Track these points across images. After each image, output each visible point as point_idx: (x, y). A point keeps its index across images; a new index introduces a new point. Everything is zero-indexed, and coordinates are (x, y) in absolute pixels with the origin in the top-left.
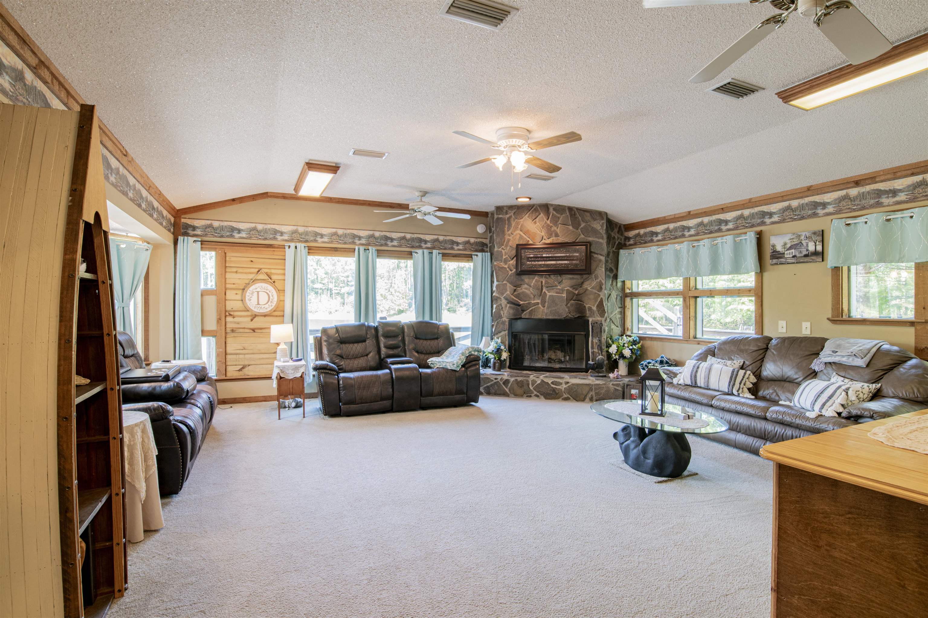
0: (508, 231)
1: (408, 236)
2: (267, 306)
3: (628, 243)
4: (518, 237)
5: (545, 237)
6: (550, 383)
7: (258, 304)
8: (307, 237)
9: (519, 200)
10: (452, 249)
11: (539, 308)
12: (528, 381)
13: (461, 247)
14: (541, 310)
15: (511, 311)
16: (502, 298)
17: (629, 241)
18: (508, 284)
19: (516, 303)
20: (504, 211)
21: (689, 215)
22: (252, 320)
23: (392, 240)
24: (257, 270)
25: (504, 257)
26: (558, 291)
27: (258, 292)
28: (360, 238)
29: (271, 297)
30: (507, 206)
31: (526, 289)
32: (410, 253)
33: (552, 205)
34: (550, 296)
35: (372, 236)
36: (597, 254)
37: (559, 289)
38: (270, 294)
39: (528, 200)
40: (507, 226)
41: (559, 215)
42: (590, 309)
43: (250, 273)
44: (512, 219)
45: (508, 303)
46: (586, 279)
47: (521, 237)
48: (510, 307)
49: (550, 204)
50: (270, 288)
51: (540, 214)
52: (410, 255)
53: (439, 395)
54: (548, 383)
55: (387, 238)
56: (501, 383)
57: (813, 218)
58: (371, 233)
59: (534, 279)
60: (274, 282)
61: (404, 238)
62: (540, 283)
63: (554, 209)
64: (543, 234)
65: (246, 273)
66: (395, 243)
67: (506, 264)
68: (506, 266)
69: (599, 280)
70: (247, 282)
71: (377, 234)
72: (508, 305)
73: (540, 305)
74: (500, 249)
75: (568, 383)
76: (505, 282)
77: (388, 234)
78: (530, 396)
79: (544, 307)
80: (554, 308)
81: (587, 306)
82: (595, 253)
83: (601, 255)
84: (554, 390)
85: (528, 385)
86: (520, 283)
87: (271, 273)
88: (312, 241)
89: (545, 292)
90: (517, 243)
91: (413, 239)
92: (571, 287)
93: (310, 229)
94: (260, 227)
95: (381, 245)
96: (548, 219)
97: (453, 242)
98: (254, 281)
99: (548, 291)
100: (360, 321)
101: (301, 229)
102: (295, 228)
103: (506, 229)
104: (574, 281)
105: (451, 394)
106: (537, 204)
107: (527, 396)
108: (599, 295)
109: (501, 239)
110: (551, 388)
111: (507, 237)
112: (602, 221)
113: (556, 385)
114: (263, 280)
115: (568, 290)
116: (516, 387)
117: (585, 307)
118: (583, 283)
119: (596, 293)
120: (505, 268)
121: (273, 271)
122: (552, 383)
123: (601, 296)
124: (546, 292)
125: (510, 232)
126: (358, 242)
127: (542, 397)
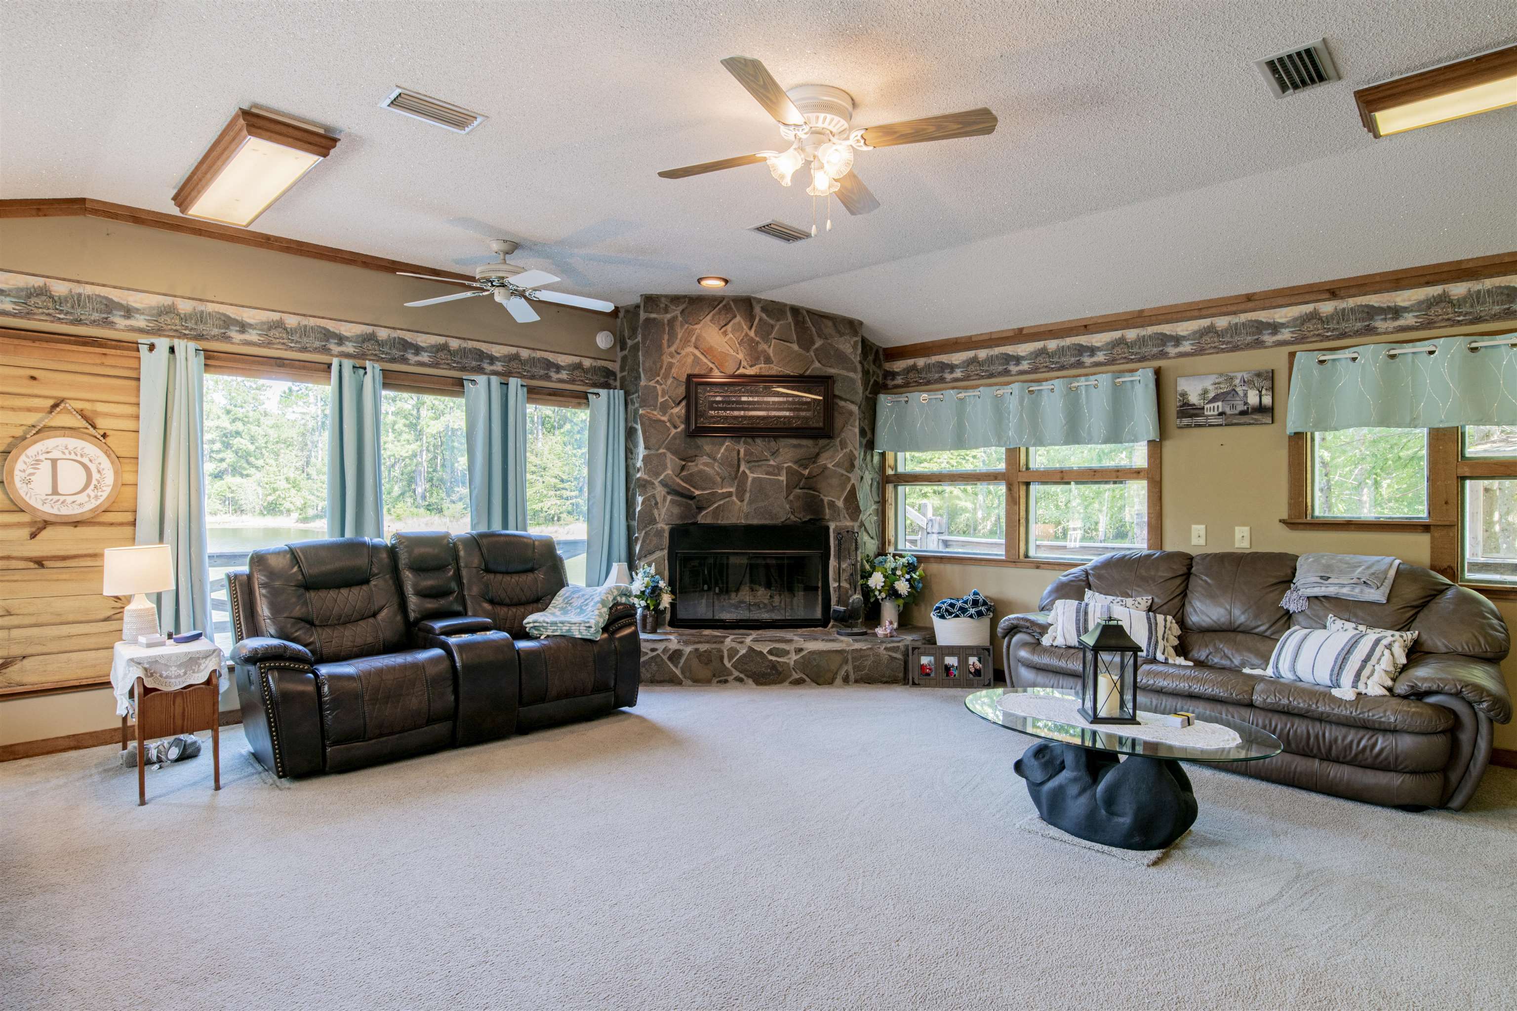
0: (669, 347)
1: (454, 344)
2: (82, 498)
3: (890, 383)
4: (690, 360)
5: (744, 363)
6: (765, 652)
7: (55, 492)
8: (201, 327)
9: (705, 283)
10: (547, 378)
11: (733, 502)
12: (720, 651)
13: (564, 375)
14: (737, 508)
15: (676, 510)
16: (656, 482)
17: (893, 379)
18: (669, 455)
19: (687, 493)
20: (662, 306)
21: (1020, 336)
22: (33, 536)
23: (418, 350)
24: (51, 402)
25: (661, 400)
26: (771, 470)
27: (54, 462)
28: (341, 340)
29: (96, 476)
30: (666, 296)
31: (706, 464)
32: (460, 383)
33: (759, 301)
34: (754, 479)
35: (371, 338)
36: (846, 400)
37: (771, 465)
38: (93, 468)
39: (722, 283)
40: (666, 337)
41: (772, 322)
42: (832, 504)
43: (29, 410)
44: (678, 324)
45: (668, 493)
46: (823, 447)
47: (696, 360)
48: (672, 501)
49: (755, 298)
50: (91, 450)
51: (735, 316)
52: (456, 387)
53: (559, 697)
54: (761, 652)
55: (406, 345)
56: (665, 658)
57: (1255, 348)
58: (369, 329)
59: (722, 445)
60: (104, 436)
61: (444, 347)
62: (735, 454)
63: (764, 309)
64: (741, 356)
65: (13, 409)
66: (425, 357)
67: (664, 414)
68: (665, 418)
69: (848, 450)
70: (19, 432)
71: (383, 334)
72: (669, 498)
73: (734, 498)
74: (652, 383)
75: (801, 650)
76: (661, 451)
77: (408, 336)
78: (726, 681)
79: (742, 501)
80: (763, 504)
81: (826, 499)
82: (841, 398)
83: (852, 402)
84: (774, 666)
85: (722, 658)
86: (691, 452)
87: (95, 412)
88: (214, 338)
89: (744, 472)
90: (689, 372)
91: (463, 352)
92: (796, 462)
93: (210, 307)
94: (60, 288)
95: (393, 360)
96: (750, 328)
97: (549, 365)
98: (42, 431)
99: (750, 469)
100: (343, 535)
101: (185, 306)
102: (168, 301)
103: (665, 342)
104: (803, 450)
105: (583, 693)
106: (729, 297)
107: (720, 682)
108: (849, 479)
109: (654, 363)
110: (767, 663)
111: (667, 359)
112: (855, 339)
113: (777, 656)
114: (71, 431)
115: (788, 468)
116: (695, 663)
117: (822, 500)
118: (818, 455)
119: (842, 475)
120: (664, 422)
121: (100, 407)
122: (770, 652)
123: (853, 481)
124: (747, 472)
125: (672, 349)
126: (335, 349)
127: (750, 681)
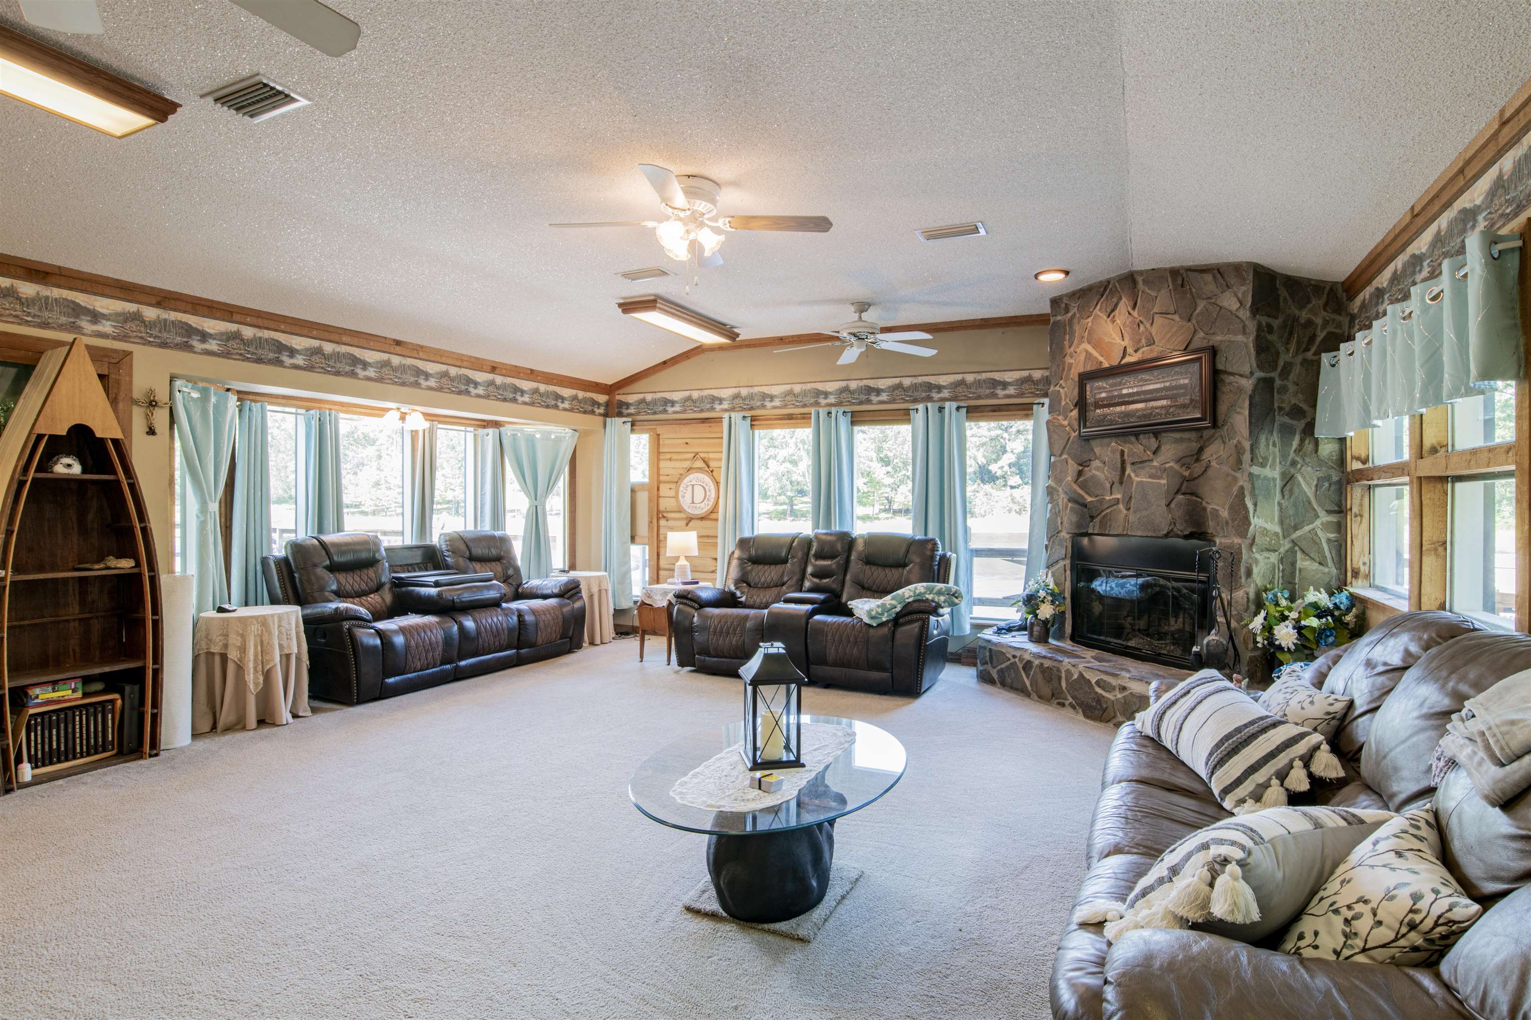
0: (1070, 347)
1: (907, 382)
2: (702, 505)
3: (1353, 332)
4: (1082, 357)
5: (1130, 350)
6: (1093, 681)
7: (693, 503)
8: (752, 402)
9: (1043, 278)
10: (994, 396)
11: (1120, 511)
12: (1059, 670)
13: (1010, 390)
14: (1122, 517)
15: (1074, 519)
16: (1060, 489)
17: (1354, 326)
18: (1070, 461)
19: (1081, 501)
20: (1063, 305)
22: (687, 524)
23: (878, 391)
24: (693, 455)
25: (1063, 403)
26: (1154, 471)
27: (693, 486)
28: (826, 394)
29: (708, 493)
30: (1066, 295)
31: (1097, 469)
32: (907, 412)
33: (1141, 273)
34: (1138, 482)
35: (846, 389)
36: (1233, 374)
37: (1155, 467)
38: (707, 488)
39: (1061, 276)
40: (1067, 337)
41: (1154, 294)
42: (1215, 513)
43: (686, 460)
44: (1076, 320)
45: (1069, 500)
46: (1208, 439)
47: (1088, 355)
48: (1072, 509)
49: (1137, 272)
50: (707, 479)
51: (1121, 299)
52: (904, 416)
53: (835, 664)
54: (1089, 681)
55: (869, 390)
56: (1020, 666)
58: (843, 384)
59: (1108, 446)
60: (712, 471)
61: (899, 386)
62: (1118, 456)
63: (1145, 282)
64: (1126, 343)
65: (681, 460)
66: (884, 397)
67: (1065, 419)
68: (1066, 423)
69: (1235, 441)
70: (682, 471)
71: (853, 385)
72: (1070, 505)
73: (1121, 506)
74: (1057, 388)
75: (1124, 689)
76: (1064, 456)
77: (872, 383)
78: (1063, 705)
79: (1128, 509)
80: (1145, 513)
81: (1209, 507)
82: (1226, 372)
83: (1241, 375)
84: (1099, 699)
85: (1060, 678)
86: (1086, 457)
87: (709, 458)
88: (758, 408)
89: (1129, 475)
90: (1082, 370)
91: (915, 387)
92: (1178, 461)
93: (756, 390)
94: (695, 395)
95: (861, 403)
96: (1134, 308)
97: (995, 383)
98: (689, 470)
99: (1134, 471)
100: (818, 529)
101: (744, 392)
102: (736, 391)
103: (1066, 343)
104: (1184, 446)
105: (857, 667)
106: (1114, 278)
107: (1059, 704)
108: (1235, 479)
109: (1058, 366)
110: (1093, 695)
111: (1068, 360)
112: (1244, 288)
113: (1104, 689)
114: (700, 470)
115: (1171, 467)
116: (1040, 677)
117: (1205, 509)
118: (1201, 450)
119: (1228, 475)
120: (1063, 426)
121: (712, 456)
122: (1098, 683)
123: (1241, 483)
124: (1133, 475)
125: (1072, 349)
126: (823, 402)
127: (1080, 711)
